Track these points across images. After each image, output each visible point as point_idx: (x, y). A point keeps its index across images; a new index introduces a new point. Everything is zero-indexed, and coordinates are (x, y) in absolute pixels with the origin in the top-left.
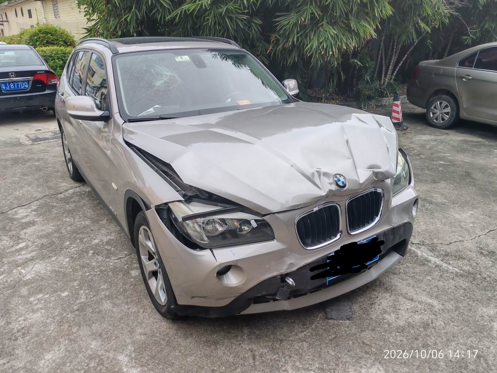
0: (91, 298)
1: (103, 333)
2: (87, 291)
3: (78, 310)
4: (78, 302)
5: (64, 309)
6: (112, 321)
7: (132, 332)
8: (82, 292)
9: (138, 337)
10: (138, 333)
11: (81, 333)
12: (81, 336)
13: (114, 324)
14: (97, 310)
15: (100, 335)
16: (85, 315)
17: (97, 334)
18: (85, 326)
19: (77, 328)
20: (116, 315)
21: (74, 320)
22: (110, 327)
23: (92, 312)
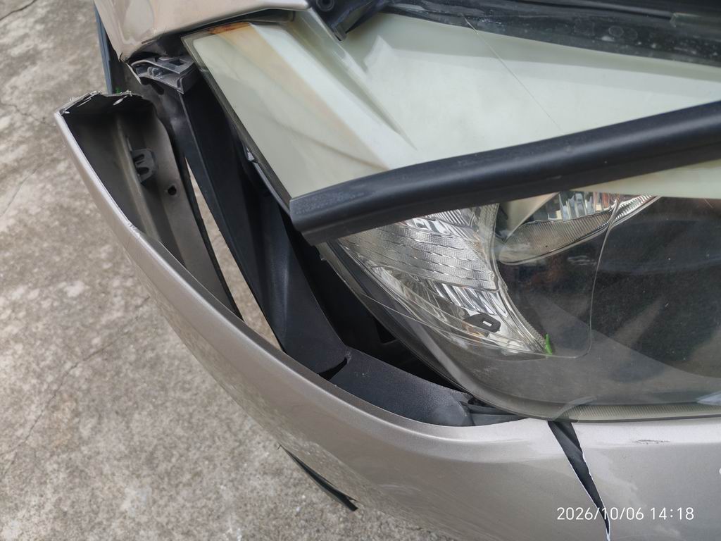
0: (137, 307)
1: (159, 454)
2: (129, 283)
3: (101, 351)
4: (104, 320)
5: (68, 348)
6: (186, 404)
7: (239, 458)
8: (116, 283)
9: (256, 483)
10: (257, 464)
11: (101, 444)
12: (100, 458)
13: (191, 415)
14: (150, 355)
15: (150, 461)
16: (118, 373)
17: (143, 456)
18: (113, 415)
19: (94, 421)
20: (198, 380)
21: (89, 390)
22: (179, 431)
23: (137, 365)
